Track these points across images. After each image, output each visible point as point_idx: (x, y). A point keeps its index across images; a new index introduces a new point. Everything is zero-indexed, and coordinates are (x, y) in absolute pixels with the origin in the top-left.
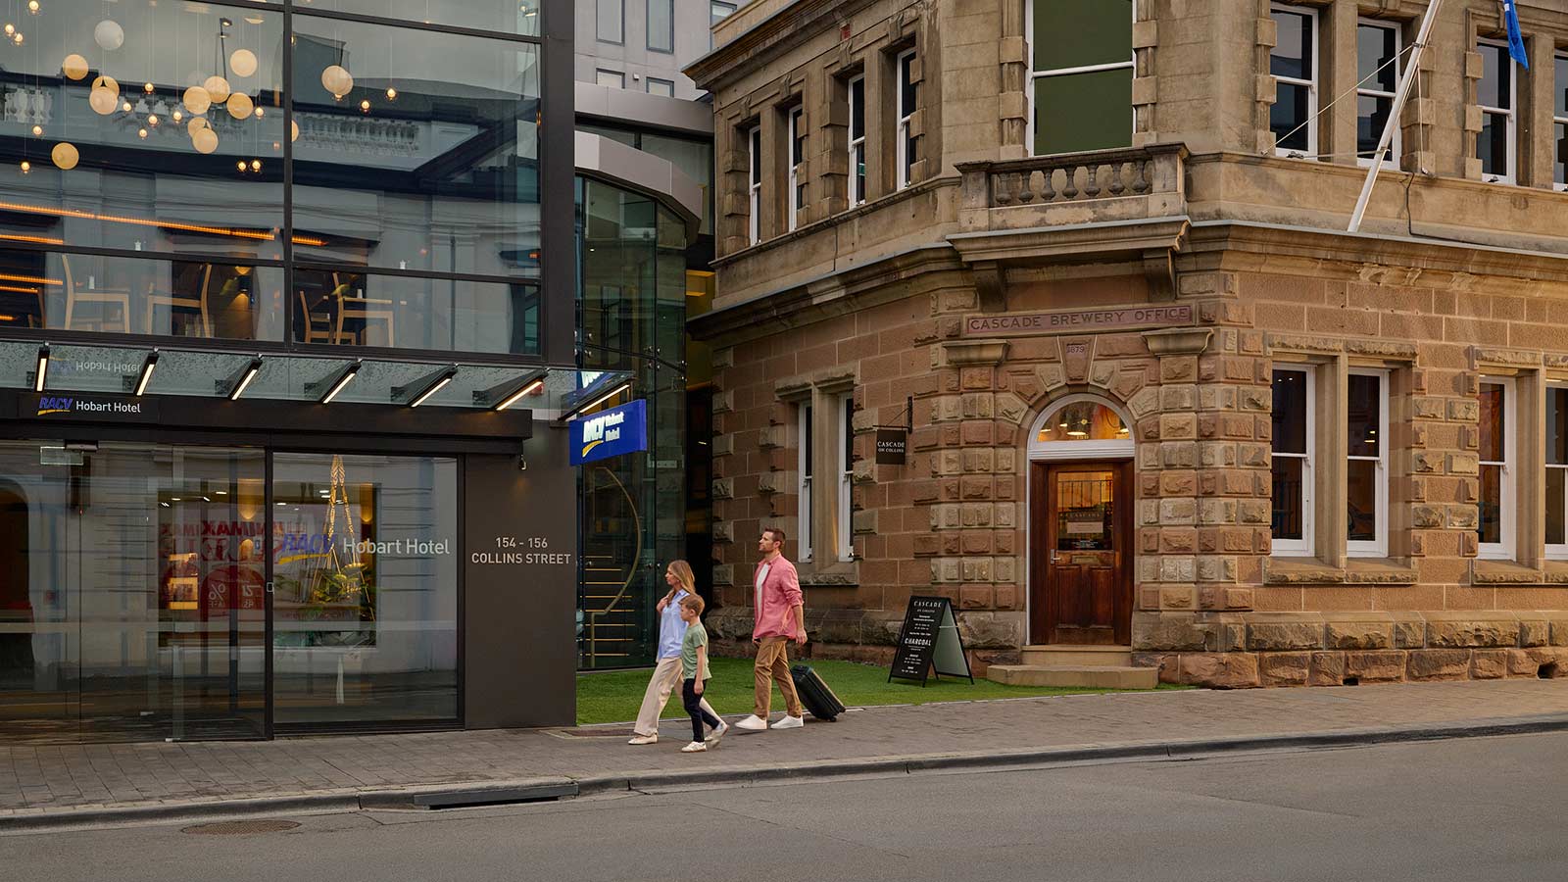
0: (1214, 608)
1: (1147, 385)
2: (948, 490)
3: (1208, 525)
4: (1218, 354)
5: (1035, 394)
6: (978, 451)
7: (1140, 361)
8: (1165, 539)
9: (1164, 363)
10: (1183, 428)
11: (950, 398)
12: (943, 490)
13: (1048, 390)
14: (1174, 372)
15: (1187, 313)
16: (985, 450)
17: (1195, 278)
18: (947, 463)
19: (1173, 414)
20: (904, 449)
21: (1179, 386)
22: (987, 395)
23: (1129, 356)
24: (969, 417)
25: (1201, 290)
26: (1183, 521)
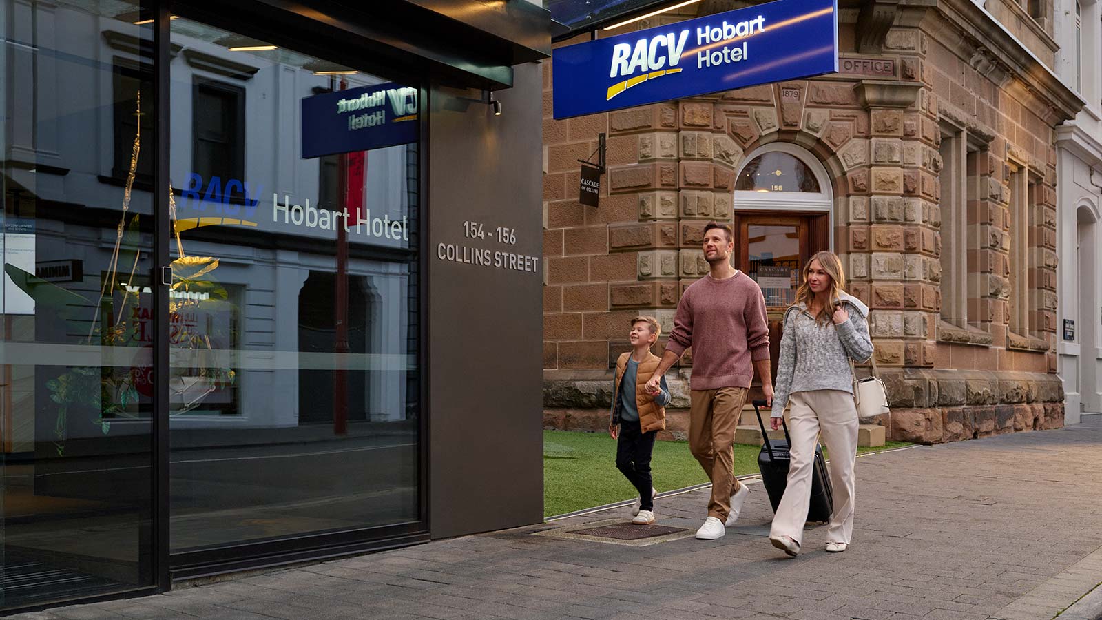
0: (916, 364)
1: (855, 137)
2: (664, 234)
3: (909, 281)
4: (917, 111)
5: (751, 137)
6: (697, 193)
7: (849, 112)
8: (877, 294)
9: (874, 115)
10: (893, 182)
11: (665, 134)
12: (658, 235)
13: (764, 133)
14: (885, 125)
15: (890, 68)
16: (704, 193)
17: (899, 33)
18: (662, 205)
19: (882, 168)
20: (598, 189)
21: (887, 139)
22: (705, 134)
23: (839, 105)
24: (689, 157)
25: (905, 46)
26: (894, 276)
